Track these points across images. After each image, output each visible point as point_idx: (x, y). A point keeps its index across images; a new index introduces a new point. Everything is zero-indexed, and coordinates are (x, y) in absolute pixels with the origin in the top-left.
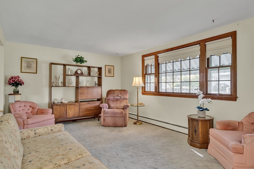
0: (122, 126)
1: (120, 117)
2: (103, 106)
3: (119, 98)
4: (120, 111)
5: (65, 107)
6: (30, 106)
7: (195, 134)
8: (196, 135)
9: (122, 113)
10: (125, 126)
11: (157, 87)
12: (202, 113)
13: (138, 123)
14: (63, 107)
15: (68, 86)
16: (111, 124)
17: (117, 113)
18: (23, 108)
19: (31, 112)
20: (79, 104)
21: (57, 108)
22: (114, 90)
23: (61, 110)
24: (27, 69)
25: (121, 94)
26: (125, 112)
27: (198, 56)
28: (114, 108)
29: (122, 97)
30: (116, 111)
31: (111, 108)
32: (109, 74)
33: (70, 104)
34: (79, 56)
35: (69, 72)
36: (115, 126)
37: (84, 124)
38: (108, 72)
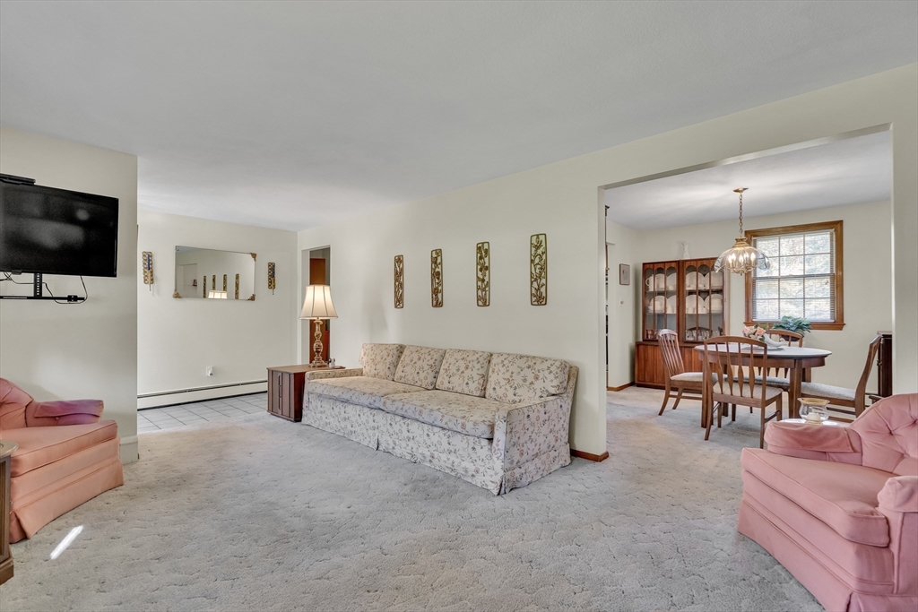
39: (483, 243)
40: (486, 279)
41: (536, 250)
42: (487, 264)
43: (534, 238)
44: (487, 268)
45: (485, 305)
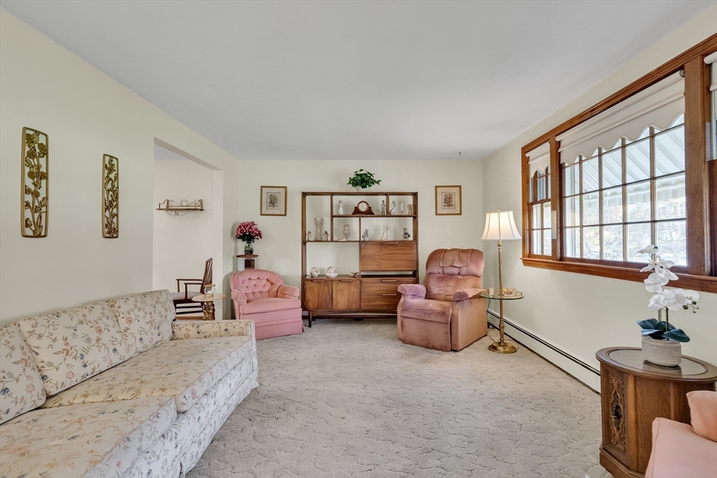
0: (443, 349)
1: (439, 322)
2: (404, 289)
3: (455, 271)
4: (441, 305)
5: (328, 287)
6: (267, 280)
7: (615, 425)
8: (618, 429)
9: (443, 314)
10: (452, 350)
11: (559, 242)
12: (654, 348)
13: (501, 349)
14: (324, 286)
15: (337, 240)
16: (417, 339)
17: (433, 312)
18: (254, 282)
19: (268, 291)
20: (358, 282)
21: (312, 287)
22: (446, 251)
23: (321, 292)
24: (270, 208)
25: (461, 260)
26: (455, 312)
27: (681, 119)
28: (439, 297)
29: (464, 270)
30: (430, 305)
31: (432, 297)
32: (446, 207)
33: (340, 281)
34: (361, 170)
35: (341, 208)
36: (428, 346)
37: (370, 328)
38: (444, 204)
39: (37, 133)
40: (42, 192)
41: (109, 173)
42: (43, 169)
43: (107, 159)
44: (44, 176)
45: (37, 235)
